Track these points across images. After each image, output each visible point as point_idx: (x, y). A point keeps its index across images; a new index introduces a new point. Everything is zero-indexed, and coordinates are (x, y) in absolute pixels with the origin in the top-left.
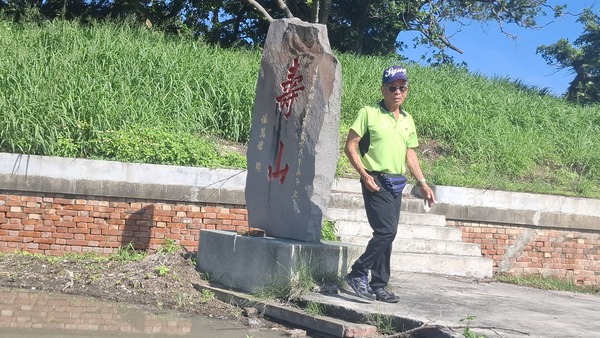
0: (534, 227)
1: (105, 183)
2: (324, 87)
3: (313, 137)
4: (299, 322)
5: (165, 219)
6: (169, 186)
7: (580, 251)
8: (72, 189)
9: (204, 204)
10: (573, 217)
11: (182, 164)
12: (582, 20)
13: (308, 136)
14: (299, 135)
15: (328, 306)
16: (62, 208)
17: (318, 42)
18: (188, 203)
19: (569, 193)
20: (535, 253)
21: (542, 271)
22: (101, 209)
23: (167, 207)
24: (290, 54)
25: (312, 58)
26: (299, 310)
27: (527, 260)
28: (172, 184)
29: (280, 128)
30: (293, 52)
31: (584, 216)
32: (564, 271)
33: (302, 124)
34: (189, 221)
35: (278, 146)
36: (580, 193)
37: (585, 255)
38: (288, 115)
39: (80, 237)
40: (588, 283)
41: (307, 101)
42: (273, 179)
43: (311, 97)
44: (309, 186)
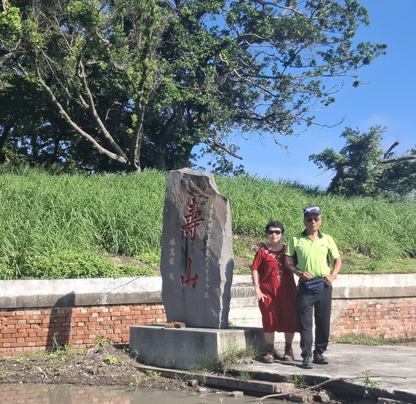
0: (346, 299)
1: (38, 297)
2: (219, 218)
3: (216, 254)
4: (235, 386)
5: (84, 320)
6: (85, 294)
7: (379, 313)
8: (13, 304)
9: (111, 305)
10: (371, 289)
11: (93, 276)
12: (344, 135)
13: (212, 253)
14: (205, 253)
15: (256, 372)
16: (5, 319)
17: (210, 186)
18: (99, 306)
19: (366, 271)
20: (348, 318)
21: (354, 331)
22: (35, 317)
23: (84, 311)
24: (188, 195)
25: (207, 198)
26: (232, 378)
27: (343, 324)
28: (87, 292)
29: (187, 248)
30: (190, 194)
31: (379, 288)
32: (369, 330)
33: (206, 245)
34: (102, 319)
35: (186, 261)
36: (372, 270)
37: (382, 316)
38: (193, 239)
39: (21, 340)
40: (386, 337)
41: (207, 228)
42: (185, 285)
43: (210, 225)
44: (217, 289)
